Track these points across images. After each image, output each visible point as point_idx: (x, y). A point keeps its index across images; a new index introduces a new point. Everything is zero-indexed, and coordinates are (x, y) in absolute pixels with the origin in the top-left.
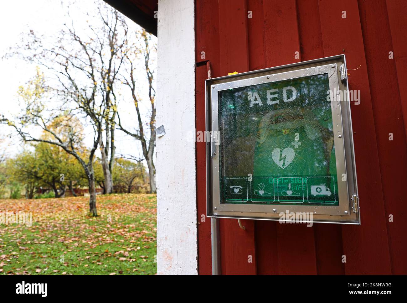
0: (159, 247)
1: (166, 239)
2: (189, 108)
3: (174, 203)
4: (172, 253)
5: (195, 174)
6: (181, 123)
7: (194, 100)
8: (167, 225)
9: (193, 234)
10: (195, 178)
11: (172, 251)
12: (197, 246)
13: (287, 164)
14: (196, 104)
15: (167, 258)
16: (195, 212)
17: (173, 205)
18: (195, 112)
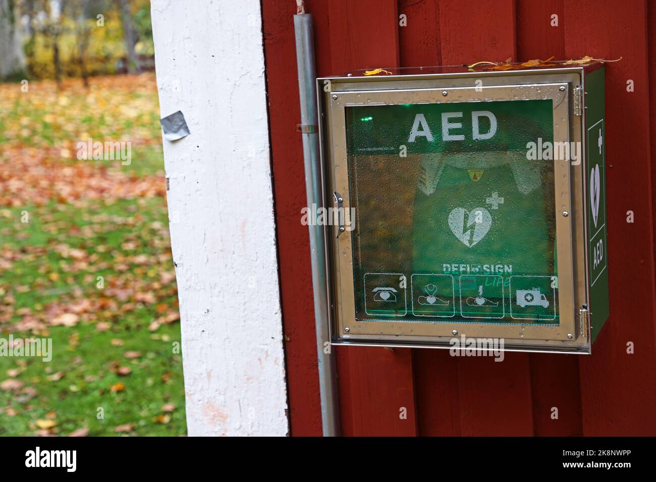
0: (191, 395)
1: (209, 375)
2: (249, 74)
3: (223, 297)
4: (224, 406)
5: (273, 234)
6: (231, 111)
7: (262, 56)
8: (211, 346)
9: (276, 361)
10: (274, 242)
11: (225, 402)
12: (285, 388)
13: (477, 240)
14: (265, 68)
15: (214, 417)
16: (277, 315)
17: (222, 302)
18: (264, 88)
